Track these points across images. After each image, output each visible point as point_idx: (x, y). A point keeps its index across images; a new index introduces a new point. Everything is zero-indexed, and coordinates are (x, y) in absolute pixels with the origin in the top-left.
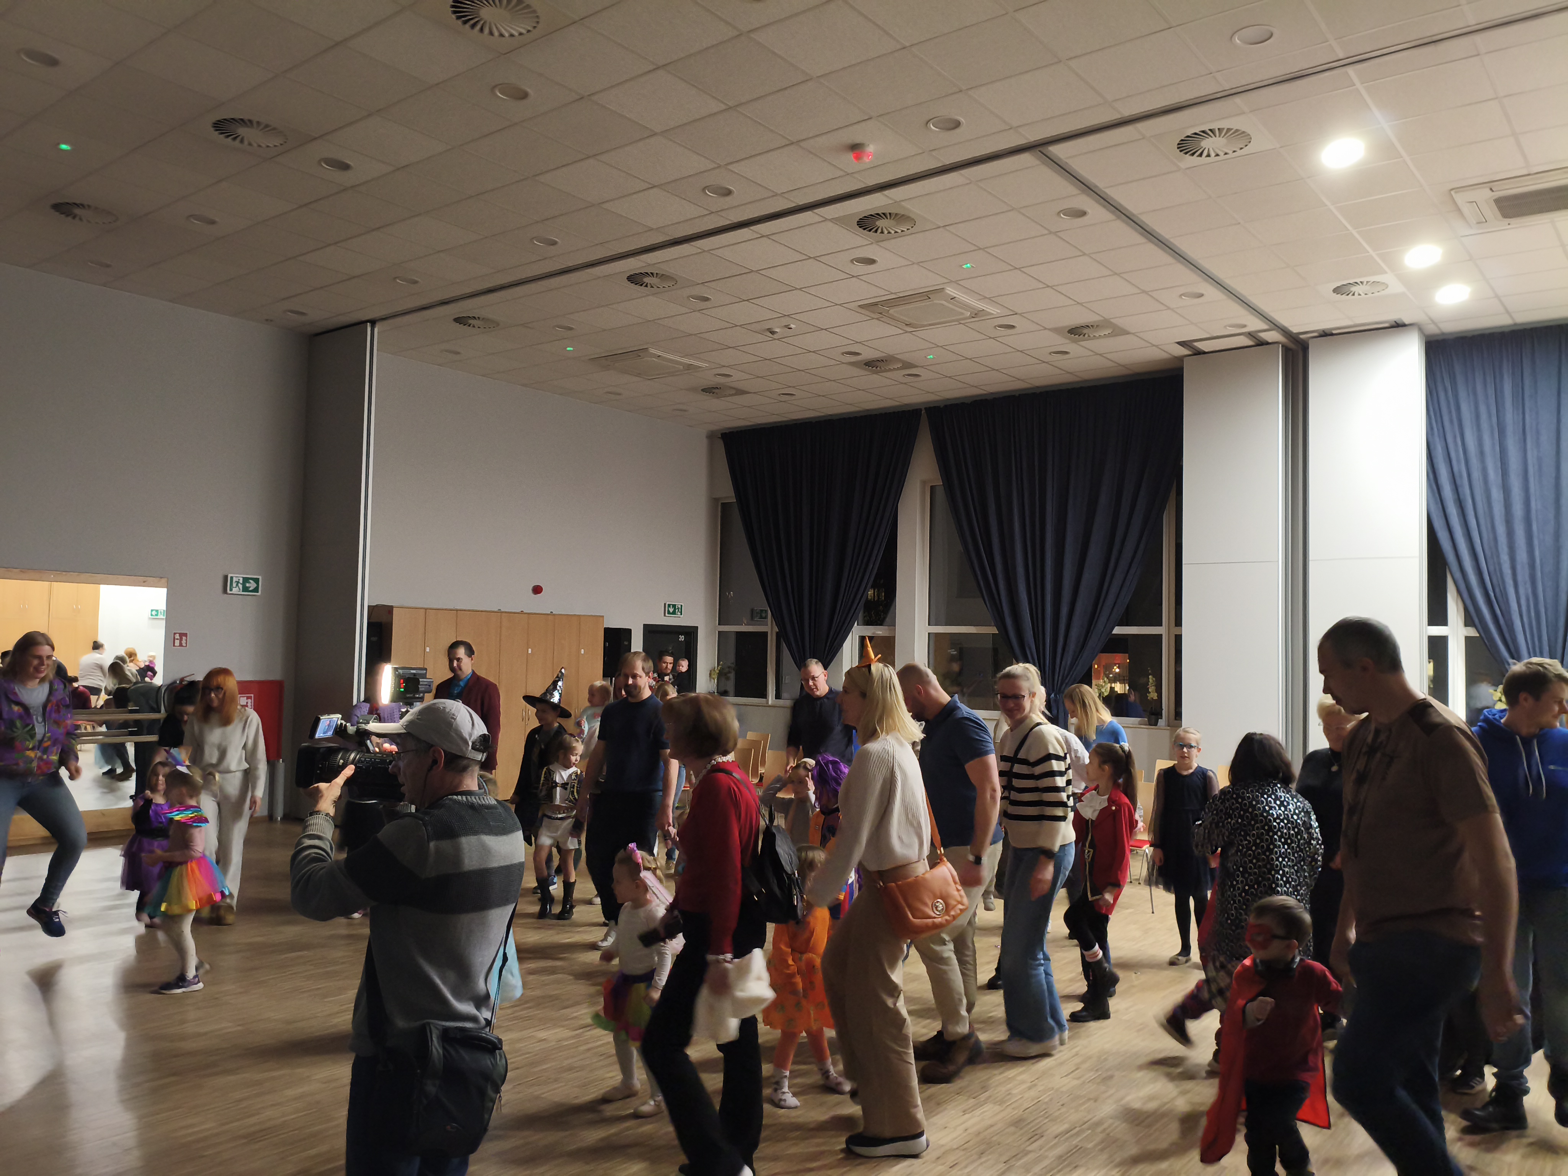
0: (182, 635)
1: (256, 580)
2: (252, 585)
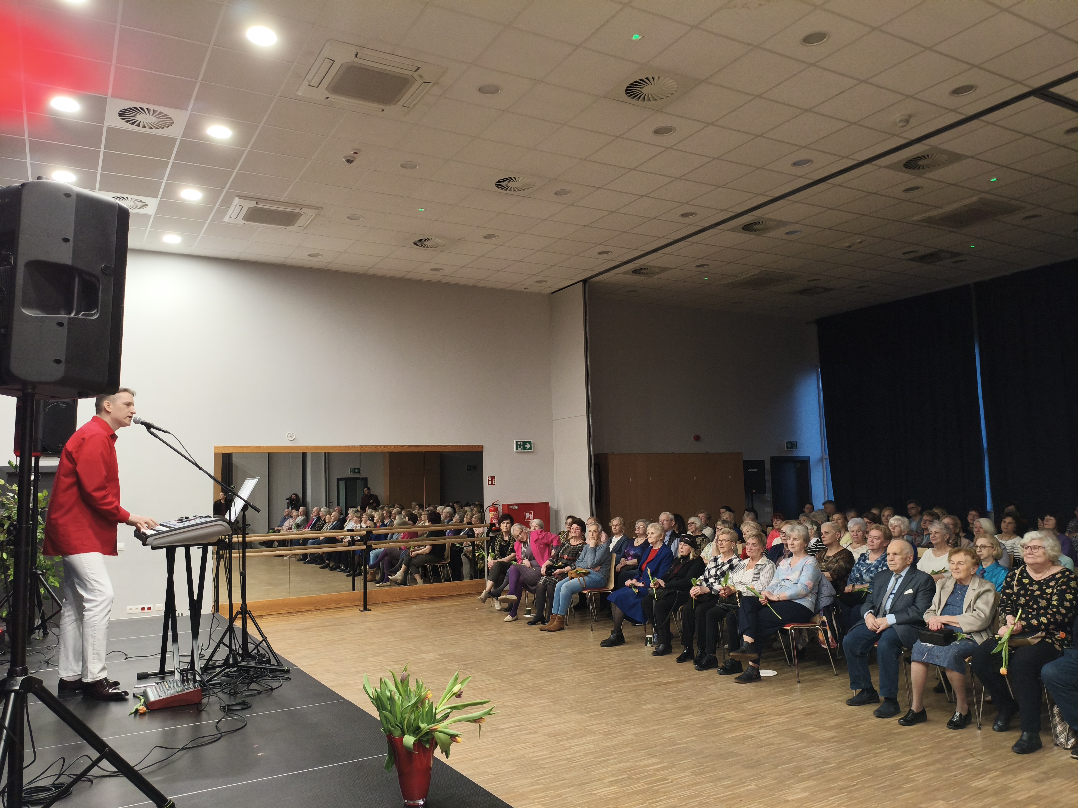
1: (530, 443)
2: (528, 446)
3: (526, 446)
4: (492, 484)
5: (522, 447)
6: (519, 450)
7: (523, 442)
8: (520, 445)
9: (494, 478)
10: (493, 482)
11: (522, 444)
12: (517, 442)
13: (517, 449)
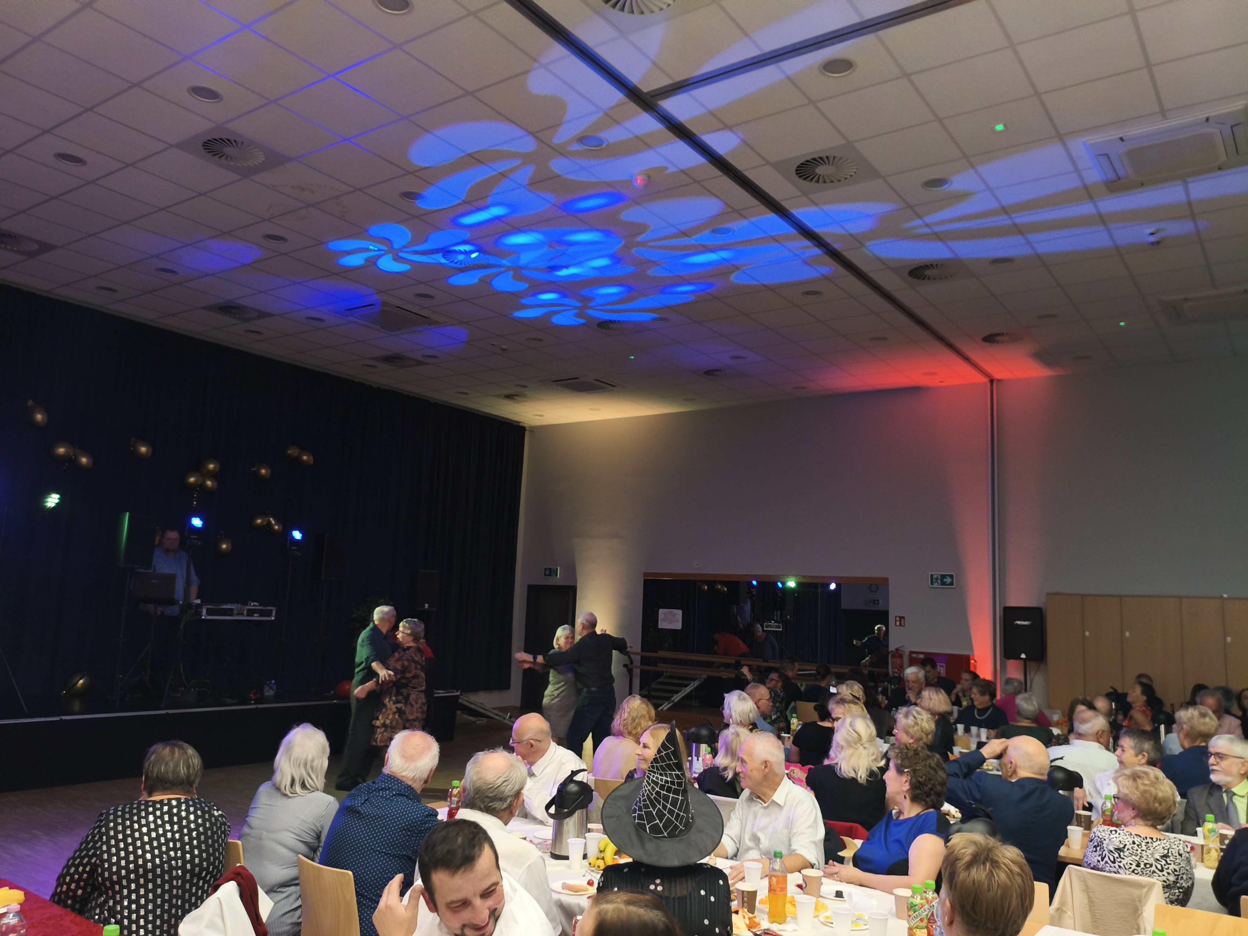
0: (902, 618)
1: (951, 576)
2: (948, 580)
3: (945, 580)
4: (901, 625)
5: (939, 581)
6: (936, 585)
7: (941, 575)
8: (937, 579)
9: (903, 618)
10: (902, 623)
11: (939, 577)
12: (932, 576)
13: (932, 584)
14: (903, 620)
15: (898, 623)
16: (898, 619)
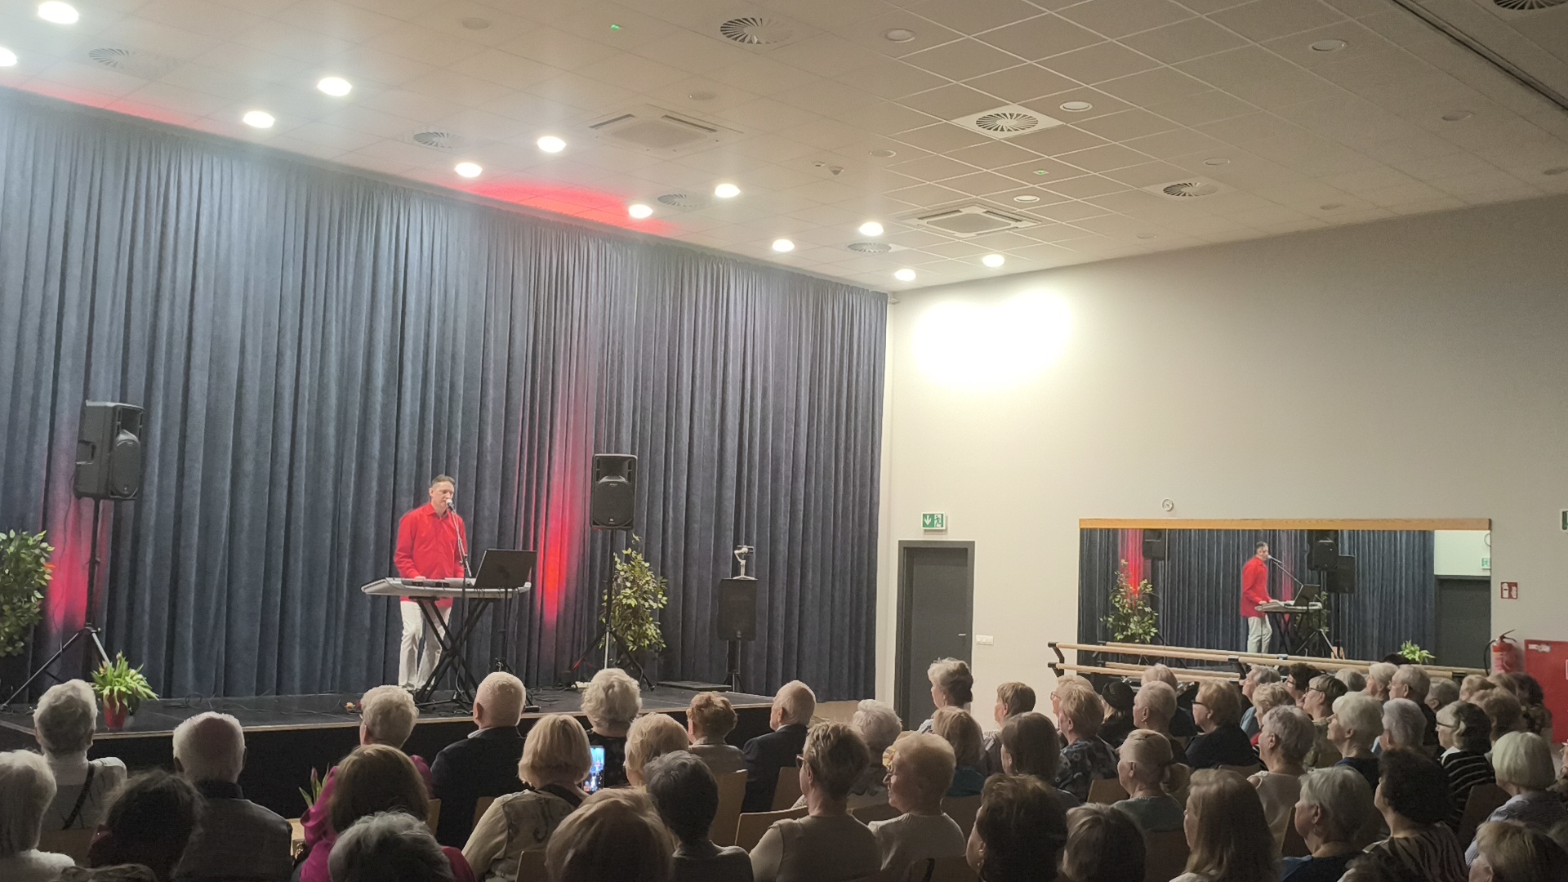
0: (1512, 585)
4: (1510, 596)
9: (1516, 585)
10: (1514, 594)
12: (1564, 514)
13: (1564, 527)
14: (1514, 588)
15: (1506, 594)
16: (1506, 586)
